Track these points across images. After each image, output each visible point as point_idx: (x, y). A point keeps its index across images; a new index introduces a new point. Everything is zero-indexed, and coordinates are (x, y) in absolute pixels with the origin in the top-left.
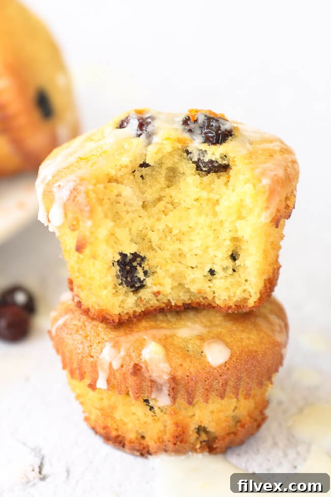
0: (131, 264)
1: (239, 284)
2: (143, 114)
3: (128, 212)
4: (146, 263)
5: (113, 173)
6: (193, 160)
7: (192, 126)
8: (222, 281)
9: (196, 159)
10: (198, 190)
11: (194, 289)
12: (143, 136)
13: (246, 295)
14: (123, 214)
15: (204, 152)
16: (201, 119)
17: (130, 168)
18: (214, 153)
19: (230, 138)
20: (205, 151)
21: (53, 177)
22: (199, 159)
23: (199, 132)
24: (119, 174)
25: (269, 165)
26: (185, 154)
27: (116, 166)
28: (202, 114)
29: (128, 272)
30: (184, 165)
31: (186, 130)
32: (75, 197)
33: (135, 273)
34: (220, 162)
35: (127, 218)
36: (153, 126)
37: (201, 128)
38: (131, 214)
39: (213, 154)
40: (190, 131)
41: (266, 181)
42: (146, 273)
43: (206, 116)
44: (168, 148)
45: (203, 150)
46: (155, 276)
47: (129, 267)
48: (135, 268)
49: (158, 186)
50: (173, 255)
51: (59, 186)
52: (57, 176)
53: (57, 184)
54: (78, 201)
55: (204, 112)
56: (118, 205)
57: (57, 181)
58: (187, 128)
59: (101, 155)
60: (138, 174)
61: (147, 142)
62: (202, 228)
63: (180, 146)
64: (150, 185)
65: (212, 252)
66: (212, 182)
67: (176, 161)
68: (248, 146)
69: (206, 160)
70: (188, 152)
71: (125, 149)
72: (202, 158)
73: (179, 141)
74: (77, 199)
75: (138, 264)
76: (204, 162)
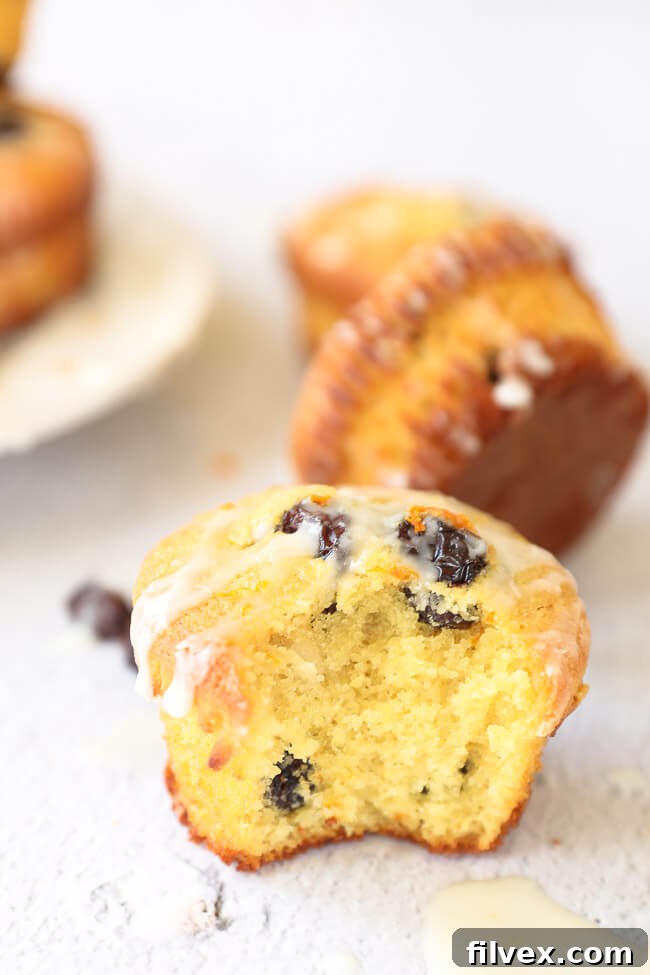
0: (290, 773)
1: (467, 812)
2: (325, 505)
3: (298, 693)
4: (316, 774)
5: (280, 627)
6: (418, 609)
7: (416, 541)
8: (442, 806)
9: (422, 607)
10: (421, 662)
11: (389, 811)
12: (332, 557)
13: (475, 829)
14: (291, 696)
15: (438, 598)
16: (433, 528)
17: (308, 616)
18: (457, 600)
19: (483, 571)
20: (442, 596)
21: (173, 624)
22: (428, 608)
23: (428, 555)
24: (290, 629)
25: (552, 634)
26: (402, 595)
27: (285, 615)
28: (434, 518)
29: (283, 786)
30: (398, 612)
31: (407, 551)
32: (219, 678)
33: (294, 788)
34: (466, 616)
35: (296, 704)
36: (350, 538)
37: (432, 546)
38: (303, 697)
39: (455, 603)
40: (413, 552)
41: (552, 670)
42: (312, 788)
43: (440, 523)
44: (377, 584)
45: (438, 594)
46: (328, 791)
47: (286, 780)
48: (296, 781)
49: (350, 644)
50: (363, 760)
51: (187, 649)
52: (179, 625)
53: (182, 645)
54: (224, 687)
55: (436, 514)
56: (283, 681)
57: (182, 638)
58: (408, 545)
59: (257, 590)
60: (318, 625)
61: (339, 568)
62: (421, 725)
63: (397, 582)
64: (336, 644)
65: (431, 765)
66: (446, 648)
67: (384, 603)
68: (515, 589)
69: (441, 611)
70: (408, 593)
71: (299, 580)
72: (433, 607)
73: (396, 573)
74: (222, 683)
75: (302, 774)
76: (436, 614)
